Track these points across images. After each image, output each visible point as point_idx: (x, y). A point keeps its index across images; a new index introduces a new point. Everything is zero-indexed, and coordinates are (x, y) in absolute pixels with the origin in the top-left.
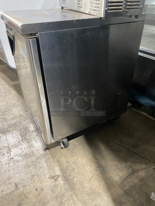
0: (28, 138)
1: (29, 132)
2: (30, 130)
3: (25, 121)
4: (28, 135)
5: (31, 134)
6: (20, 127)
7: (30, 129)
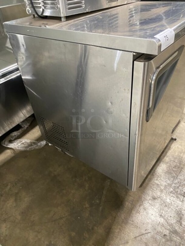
0: (178, 161)
1: (170, 166)
2: (167, 167)
3: (159, 184)
4: (175, 164)
5: (170, 162)
6: (173, 181)
7: (165, 169)
